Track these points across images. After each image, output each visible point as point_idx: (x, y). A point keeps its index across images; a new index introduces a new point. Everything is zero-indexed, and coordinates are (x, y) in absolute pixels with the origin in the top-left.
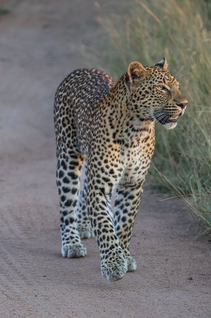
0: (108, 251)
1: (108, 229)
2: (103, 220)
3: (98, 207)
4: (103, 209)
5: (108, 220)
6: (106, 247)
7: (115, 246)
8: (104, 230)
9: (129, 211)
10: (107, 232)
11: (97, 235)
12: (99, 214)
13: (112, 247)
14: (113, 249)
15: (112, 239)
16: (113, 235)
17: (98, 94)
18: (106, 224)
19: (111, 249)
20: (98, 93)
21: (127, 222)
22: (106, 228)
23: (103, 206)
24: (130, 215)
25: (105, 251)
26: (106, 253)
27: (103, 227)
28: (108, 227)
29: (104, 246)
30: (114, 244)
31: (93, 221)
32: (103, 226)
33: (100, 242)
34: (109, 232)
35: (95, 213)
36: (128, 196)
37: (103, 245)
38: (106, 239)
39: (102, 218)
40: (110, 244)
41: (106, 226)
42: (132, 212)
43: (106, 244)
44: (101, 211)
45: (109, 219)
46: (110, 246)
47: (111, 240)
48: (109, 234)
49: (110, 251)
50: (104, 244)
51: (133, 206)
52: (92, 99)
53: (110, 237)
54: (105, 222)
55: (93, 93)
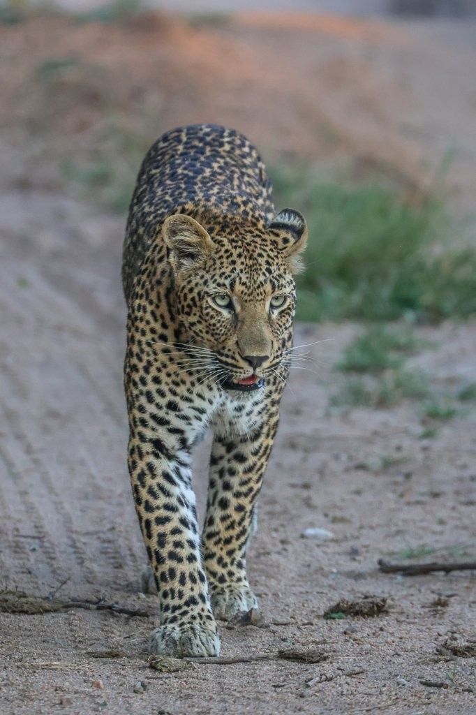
0: (180, 607)
1: (184, 552)
2: (169, 527)
3: (156, 489)
4: (167, 494)
5: (182, 527)
6: (177, 599)
7: (199, 600)
8: (173, 556)
9: (236, 488)
10: (180, 560)
11: (155, 563)
12: (158, 508)
13: (192, 601)
14: (192, 606)
15: (194, 581)
16: (194, 569)
17: (165, 205)
18: (177, 538)
19: (187, 604)
20: (166, 202)
21: (231, 511)
22: (178, 550)
23: (167, 486)
24: (238, 495)
25: (171, 606)
26: (173, 612)
27: (169, 547)
28: (182, 547)
29: (170, 596)
30: (196, 594)
31: (143, 524)
32: (171, 544)
33: (160, 581)
34: (186, 562)
35: (147, 502)
36: (234, 452)
37: (169, 592)
38: (178, 578)
39: (167, 519)
40: (187, 594)
41: (178, 544)
42: (244, 489)
43: (177, 591)
44: (162, 500)
45: (184, 522)
46: (186, 598)
47: (189, 584)
48: (185, 567)
49: (185, 608)
50: (172, 591)
51: (245, 477)
52: (152, 217)
53: (187, 575)
54: (176, 531)
55: (154, 201)
